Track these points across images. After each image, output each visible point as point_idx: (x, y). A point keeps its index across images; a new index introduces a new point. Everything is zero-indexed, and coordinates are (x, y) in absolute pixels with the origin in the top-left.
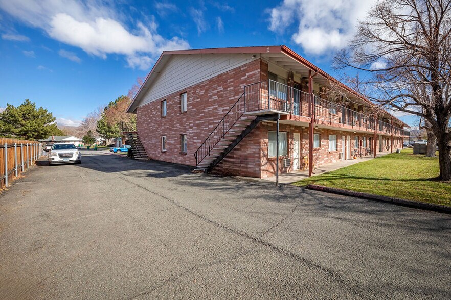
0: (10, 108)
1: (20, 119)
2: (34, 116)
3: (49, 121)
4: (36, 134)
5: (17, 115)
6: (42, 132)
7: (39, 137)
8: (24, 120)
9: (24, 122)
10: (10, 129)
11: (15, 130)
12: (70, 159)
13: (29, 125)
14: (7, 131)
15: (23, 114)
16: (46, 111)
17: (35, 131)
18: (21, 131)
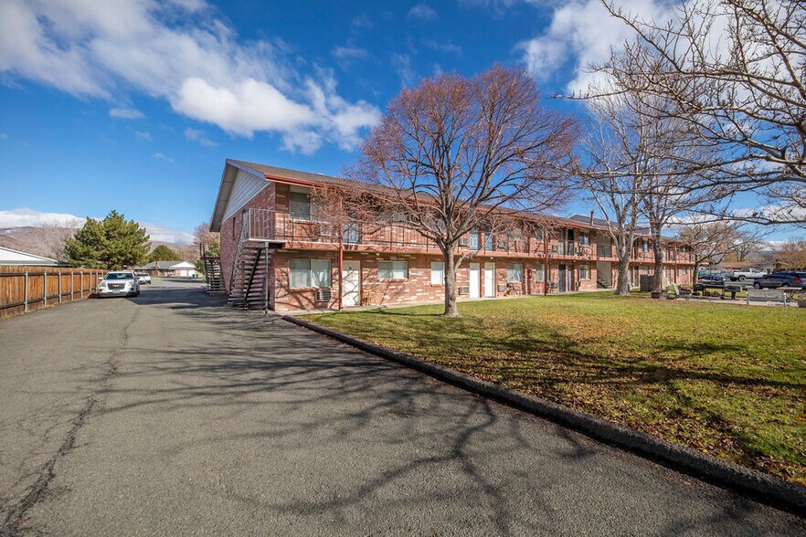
0: (90, 222)
1: (103, 238)
2: (120, 234)
3: (141, 241)
4: (123, 258)
5: (98, 233)
6: (130, 256)
7: (127, 263)
8: (107, 239)
9: (107, 242)
10: (89, 252)
11: (95, 253)
12: (121, 291)
13: (113, 246)
14: (86, 254)
15: (108, 232)
16: (137, 225)
17: (122, 255)
18: (104, 254)
